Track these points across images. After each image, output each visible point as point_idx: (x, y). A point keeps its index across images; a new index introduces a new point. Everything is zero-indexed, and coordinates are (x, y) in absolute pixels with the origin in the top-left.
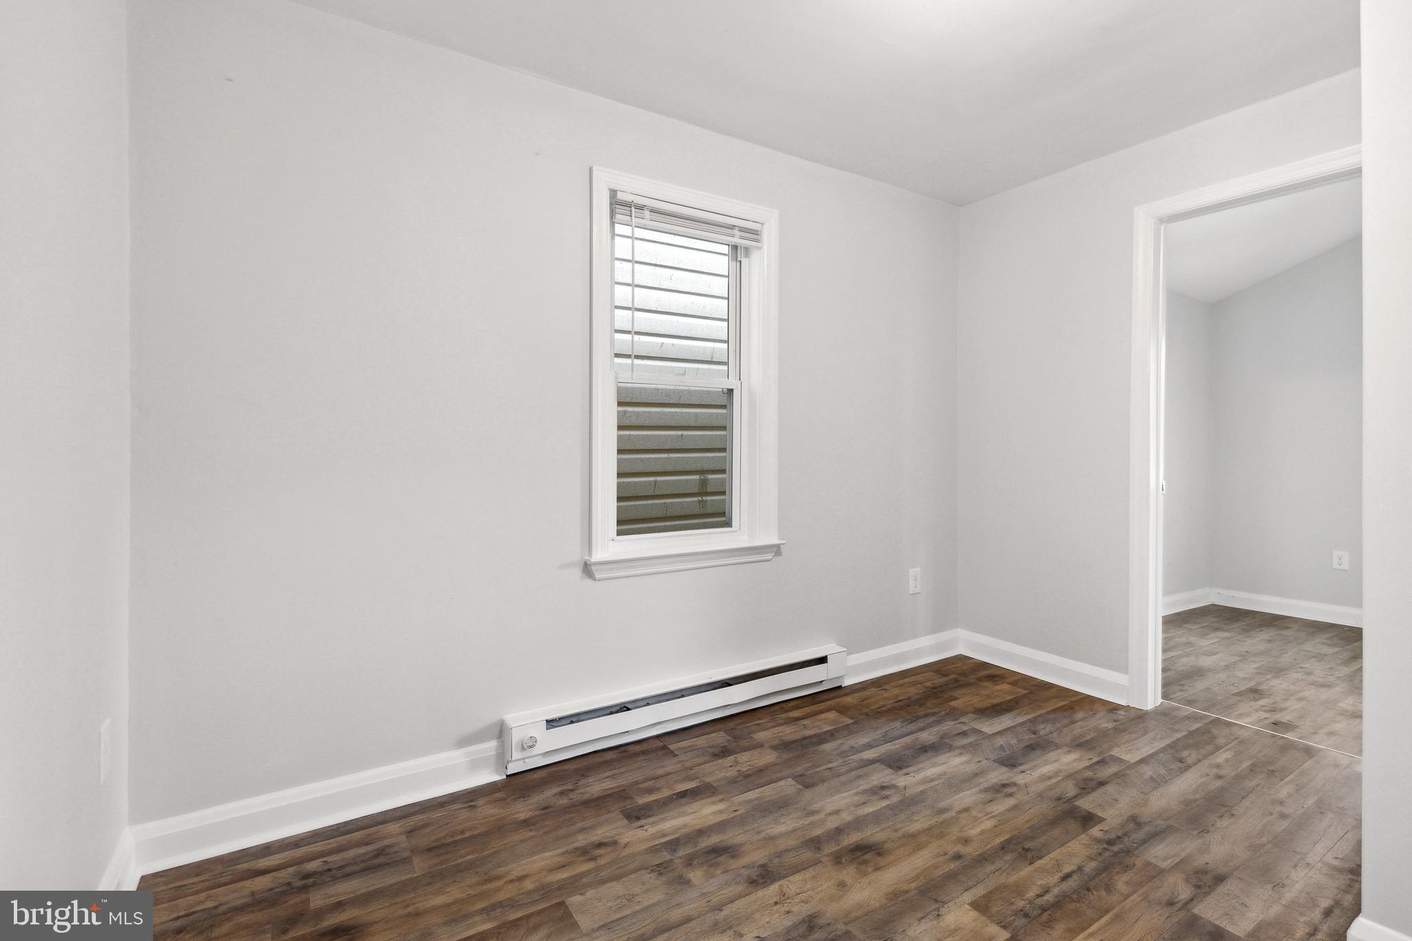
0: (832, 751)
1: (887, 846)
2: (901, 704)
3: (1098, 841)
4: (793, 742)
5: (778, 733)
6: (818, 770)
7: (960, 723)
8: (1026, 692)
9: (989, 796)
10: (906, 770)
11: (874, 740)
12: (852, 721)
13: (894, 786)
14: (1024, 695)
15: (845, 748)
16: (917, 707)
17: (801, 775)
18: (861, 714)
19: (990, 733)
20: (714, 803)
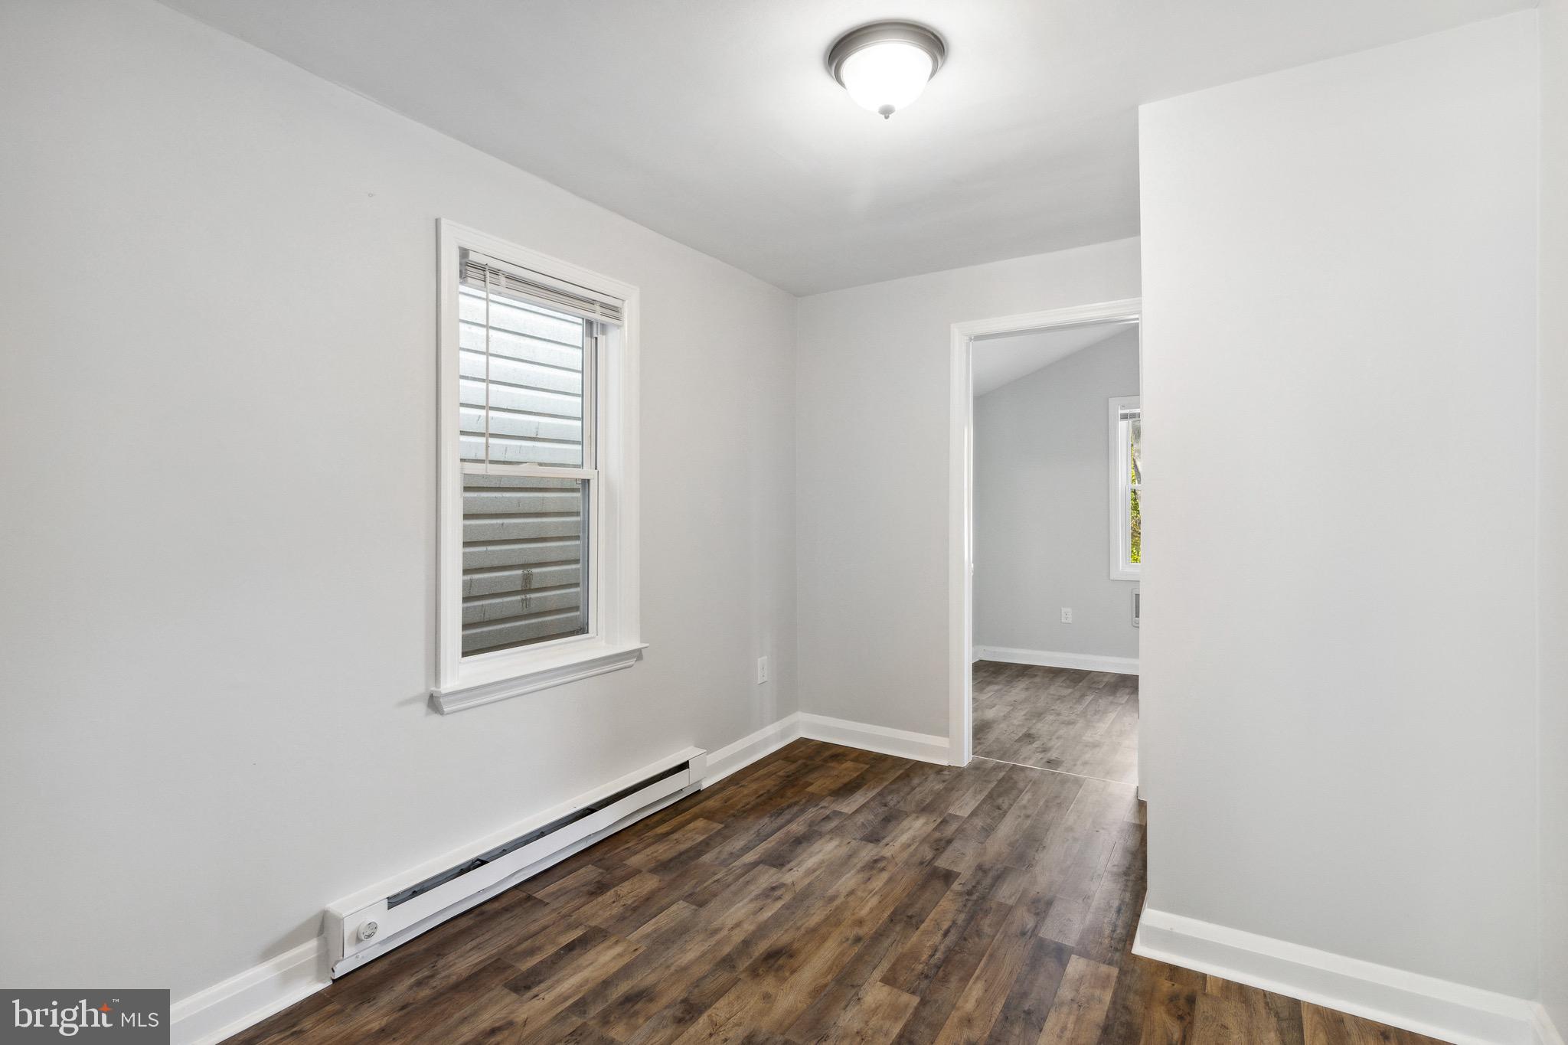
0: (713, 861)
1: (796, 945)
2: (763, 798)
3: (960, 894)
4: (671, 860)
5: (652, 853)
6: (705, 885)
7: (822, 808)
8: (867, 766)
9: (866, 875)
10: (788, 866)
11: (750, 841)
12: (722, 826)
13: (783, 885)
14: (867, 771)
15: (724, 856)
16: (779, 799)
17: (691, 895)
18: (729, 816)
19: (850, 813)
20: (610, 947)
